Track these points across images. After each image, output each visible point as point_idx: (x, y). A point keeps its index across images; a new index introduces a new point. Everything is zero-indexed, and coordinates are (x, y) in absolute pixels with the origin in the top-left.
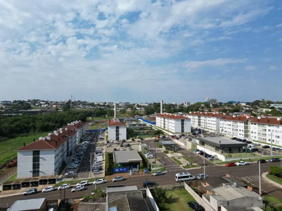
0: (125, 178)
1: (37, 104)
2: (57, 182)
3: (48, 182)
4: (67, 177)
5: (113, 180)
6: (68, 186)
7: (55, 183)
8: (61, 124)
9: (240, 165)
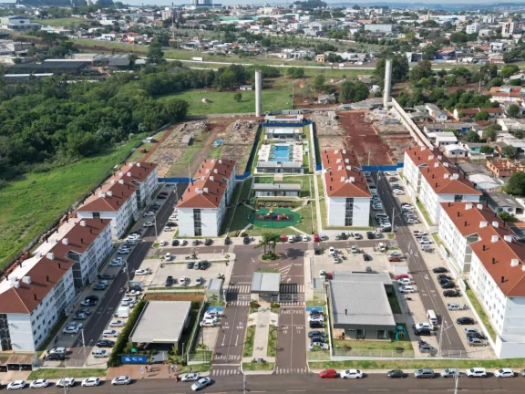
0: (134, 378)
1: (90, 31)
2: (34, 369)
3: (21, 368)
4: (54, 358)
5: (113, 382)
6: (44, 384)
7: (31, 369)
8: (125, 128)
9: (345, 378)
